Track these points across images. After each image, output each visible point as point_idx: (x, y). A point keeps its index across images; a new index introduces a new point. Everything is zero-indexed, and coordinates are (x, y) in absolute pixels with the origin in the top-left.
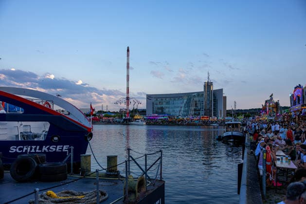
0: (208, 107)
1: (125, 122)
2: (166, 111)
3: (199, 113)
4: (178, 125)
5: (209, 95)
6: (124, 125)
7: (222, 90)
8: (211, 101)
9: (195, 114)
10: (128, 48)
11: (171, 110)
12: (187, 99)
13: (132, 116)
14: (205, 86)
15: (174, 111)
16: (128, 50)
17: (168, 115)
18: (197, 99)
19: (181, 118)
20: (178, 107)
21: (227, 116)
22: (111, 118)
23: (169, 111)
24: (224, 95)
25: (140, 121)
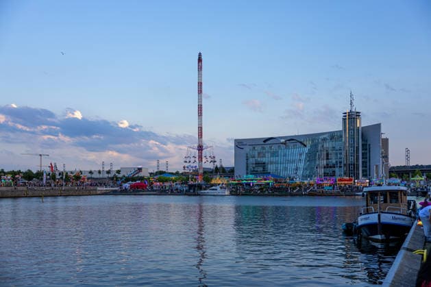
0: (351, 159)
1: (192, 191)
2: (271, 168)
3: (334, 172)
4: (292, 195)
5: (352, 137)
6: (190, 195)
7: (378, 126)
8: (358, 148)
9: (326, 174)
10: (200, 54)
11: (280, 167)
12: (311, 146)
13: (207, 180)
14: (344, 120)
15: (286, 169)
16: (200, 60)
17: (273, 175)
18: (328, 145)
19: (298, 181)
20: (293, 162)
21: (390, 177)
22: (167, 184)
23: (277, 170)
24: (383, 137)
25: (218, 187)
